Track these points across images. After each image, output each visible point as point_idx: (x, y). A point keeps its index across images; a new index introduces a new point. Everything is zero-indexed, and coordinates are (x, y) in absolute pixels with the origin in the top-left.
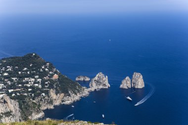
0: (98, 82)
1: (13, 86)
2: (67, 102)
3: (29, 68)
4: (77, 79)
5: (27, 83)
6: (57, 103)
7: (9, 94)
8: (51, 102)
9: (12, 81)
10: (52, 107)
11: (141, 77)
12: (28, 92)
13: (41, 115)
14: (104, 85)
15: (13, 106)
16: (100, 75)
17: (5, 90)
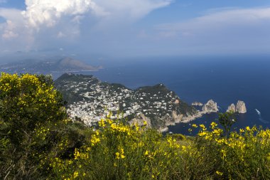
0: (209, 107)
1: (146, 107)
2: (185, 121)
3: (157, 94)
4: (193, 104)
5: (156, 105)
6: (178, 121)
7: (144, 113)
8: (173, 120)
9: (145, 103)
10: (174, 124)
11: (244, 104)
12: (157, 112)
13: (166, 129)
14: (214, 109)
15: (147, 121)
16: (211, 101)
17: (141, 110)
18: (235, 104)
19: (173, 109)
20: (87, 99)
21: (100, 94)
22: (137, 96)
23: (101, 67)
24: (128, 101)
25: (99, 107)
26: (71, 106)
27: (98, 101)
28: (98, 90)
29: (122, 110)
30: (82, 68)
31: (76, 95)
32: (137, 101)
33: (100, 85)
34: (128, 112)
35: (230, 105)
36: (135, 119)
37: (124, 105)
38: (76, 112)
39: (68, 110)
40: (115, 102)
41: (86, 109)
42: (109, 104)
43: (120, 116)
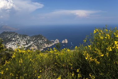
1: (35, 42)
2: (49, 46)
3: (39, 38)
4: (51, 41)
5: (39, 42)
6: (46, 47)
7: (35, 44)
8: (45, 46)
10: (45, 48)
11: (67, 40)
12: (39, 44)
13: (42, 50)
14: (58, 42)
15: (36, 47)
16: (57, 40)
19: (45, 43)
20: (13, 41)
21: (18, 39)
23: (18, 29)
24: (29, 41)
25: (18, 43)
26: (7, 44)
27: (18, 41)
28: (18, 37)
29: (27, 44)
30: (11, 29)
31: (9, 39)
32: (32, 40)
33: (18, 35)
34: (29, 45)
35: (63, 40)
36: (32, 47)
37: (28, 42)
38: (9, 46)
39: (6, 45)
40: (24, 41)
41: (13, 44)
42: (22, 42)
43: (26, 46)
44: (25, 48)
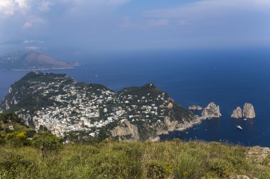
0: (209, 111)
1: (133, 113)
2: (181, 129)
3: (146, 96)
4: (190, 108)
5: (145, 110)
6: (172, 129)
7: (130, 120)
8: (166, 128)
9: (132, 108)
10: (167, 133)
11: (252, 107)
12: (146, 118)
13: (157, 139)
14: (216, 114)
16: (212, 104)
17: (126, 116)
18: (242, 108)
19: (166, 114)
20: (59, 104)
21: (75, 97)
22: (121, 99)
23: (77, 64)
24: (111, 105)
25: (74, 113)
26: (38, 113)
27: (73, 105)
28: (73, 93)
29: (103, 116)
30: (53, 65)
31: (46, 99)
32: (121, 105)
33: (76, 85)
34: (110, 119)
35: (236, 108)
36: (118, 127)
37: (106, 110)
38: (45, 120)
39: (35, 118)
40: (94, 107)
41: (57, 116)
42: (86, 109)
43: (100, 124)
44: (93, 129)
